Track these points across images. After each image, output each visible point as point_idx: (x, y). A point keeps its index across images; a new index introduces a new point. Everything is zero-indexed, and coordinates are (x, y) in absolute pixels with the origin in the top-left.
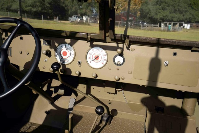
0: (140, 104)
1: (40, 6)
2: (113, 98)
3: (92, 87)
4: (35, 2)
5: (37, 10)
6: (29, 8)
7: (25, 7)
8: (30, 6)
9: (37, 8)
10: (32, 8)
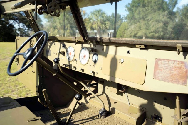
0: (138, 108)
1: (162, 31)
2: (120, 99)
3: (106, 87)
4: (158, 28)
5: (159, 35)
6: (152, 34)
7: (148, 34)
8: (153, 32)
9: (159, 34)
10: (155, 34)
